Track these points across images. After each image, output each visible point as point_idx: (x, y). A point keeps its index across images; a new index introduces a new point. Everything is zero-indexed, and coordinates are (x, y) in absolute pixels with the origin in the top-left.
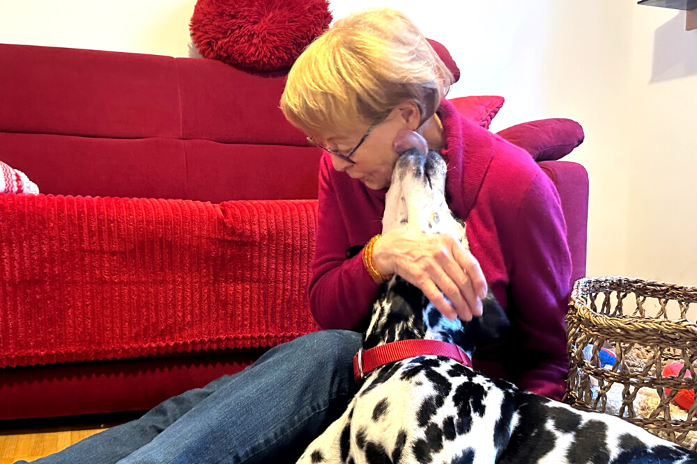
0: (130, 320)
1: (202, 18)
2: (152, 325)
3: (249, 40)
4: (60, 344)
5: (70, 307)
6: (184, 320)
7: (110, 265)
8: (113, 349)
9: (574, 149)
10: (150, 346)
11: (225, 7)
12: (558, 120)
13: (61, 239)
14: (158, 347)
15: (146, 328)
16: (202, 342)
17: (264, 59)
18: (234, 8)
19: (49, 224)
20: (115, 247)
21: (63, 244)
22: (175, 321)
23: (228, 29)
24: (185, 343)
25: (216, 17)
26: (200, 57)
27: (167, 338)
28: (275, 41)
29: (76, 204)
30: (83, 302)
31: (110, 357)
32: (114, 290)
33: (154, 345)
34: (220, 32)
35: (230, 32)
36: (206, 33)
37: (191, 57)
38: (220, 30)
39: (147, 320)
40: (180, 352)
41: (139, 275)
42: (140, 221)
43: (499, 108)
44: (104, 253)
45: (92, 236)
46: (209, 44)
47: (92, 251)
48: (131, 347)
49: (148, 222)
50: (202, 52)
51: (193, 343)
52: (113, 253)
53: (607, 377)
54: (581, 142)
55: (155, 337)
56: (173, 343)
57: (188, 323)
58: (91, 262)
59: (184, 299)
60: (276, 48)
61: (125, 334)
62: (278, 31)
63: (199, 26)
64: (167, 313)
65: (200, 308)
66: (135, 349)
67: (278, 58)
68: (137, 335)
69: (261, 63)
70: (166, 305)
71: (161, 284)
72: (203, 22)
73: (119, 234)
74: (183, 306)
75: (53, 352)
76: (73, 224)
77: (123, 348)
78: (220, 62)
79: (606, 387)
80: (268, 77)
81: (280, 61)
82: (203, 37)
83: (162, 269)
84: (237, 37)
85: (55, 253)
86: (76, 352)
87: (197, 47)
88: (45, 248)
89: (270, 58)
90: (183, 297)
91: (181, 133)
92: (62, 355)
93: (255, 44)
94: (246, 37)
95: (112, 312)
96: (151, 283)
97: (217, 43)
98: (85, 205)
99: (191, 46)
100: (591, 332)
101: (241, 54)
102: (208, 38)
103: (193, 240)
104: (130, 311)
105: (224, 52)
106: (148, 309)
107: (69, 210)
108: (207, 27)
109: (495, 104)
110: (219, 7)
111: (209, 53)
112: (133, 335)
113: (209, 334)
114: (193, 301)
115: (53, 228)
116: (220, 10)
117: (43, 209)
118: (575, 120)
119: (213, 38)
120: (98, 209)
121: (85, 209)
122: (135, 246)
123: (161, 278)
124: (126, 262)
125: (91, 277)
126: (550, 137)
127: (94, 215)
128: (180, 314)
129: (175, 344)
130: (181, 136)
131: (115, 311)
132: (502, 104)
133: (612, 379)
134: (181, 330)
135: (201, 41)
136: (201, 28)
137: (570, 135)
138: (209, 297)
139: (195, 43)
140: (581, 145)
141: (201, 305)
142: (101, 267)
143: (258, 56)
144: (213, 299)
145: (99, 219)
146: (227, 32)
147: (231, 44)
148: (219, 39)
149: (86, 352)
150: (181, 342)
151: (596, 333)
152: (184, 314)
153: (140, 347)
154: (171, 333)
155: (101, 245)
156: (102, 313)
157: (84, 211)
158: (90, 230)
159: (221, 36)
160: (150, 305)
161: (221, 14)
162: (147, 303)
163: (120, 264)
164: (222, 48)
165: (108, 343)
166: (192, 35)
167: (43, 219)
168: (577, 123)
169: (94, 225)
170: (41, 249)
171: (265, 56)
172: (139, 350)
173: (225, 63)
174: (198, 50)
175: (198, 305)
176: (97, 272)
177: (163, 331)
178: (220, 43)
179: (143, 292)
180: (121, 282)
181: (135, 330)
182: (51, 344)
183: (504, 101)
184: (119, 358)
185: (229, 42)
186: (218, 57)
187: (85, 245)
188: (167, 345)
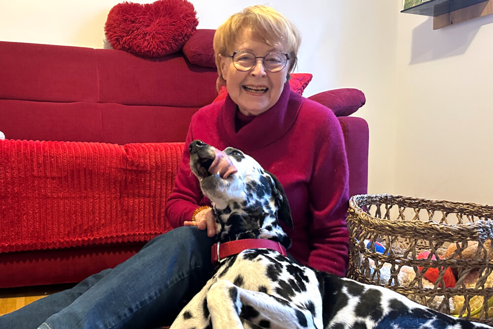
0: (65, 223)
1: (112, 23)
2: (79, 226)
3: (143, 37)
4: (18, 239)
5: (25, 214)
6: (100, 223)
7: (52, 186)
8: (53, 242)
9: (359, 109)
10: (77, 240)
11: (127, 16)
12: (348, 89)
13: (19, 169)
14: (83, 240)
15: (75, 229)
16: (112, 237)
17: (153, 50)
18: (134, 16)
19: (11, 159)
20: (55, 174)
21: (20, 172)
22: (94, 223)
23: (130, 30)
24: (100, 238)
25: (122, 22)
26: (112, 48)
27: (89, 235)
28: (160, 38)
29: (29, 146)
30: (34, 210)
31: (51, 247)
32: (54, 202)
33: (80, 239)
34: (124, 32)
35: (131, 32)
36: (115, 33)
37: (106, 48)
38: (124, 31)
39: (75, 223)
40: (97, 244)
41: (70, 193)
42: (71, 157)
43: (309, 81)
44: (48, 178)
45: (40, 167)
46: (117, 39)
47: (40, 177)
48: (65, 241)
49: (76, 158)
50: (113, 45)
51: (106, 238)
52: (53, 178)
53: (380, 259)
54: (364, 104)
55: (80, 234)
56: (93, 238)
57: (103, 224)
58: (39, 184)
59: (100, 209)
60: (161, 42)
61: (61, 232)
62: (163, 31)
63: (111, 28)
64: (88, 218)
65: (111, 215)
66: (68, 242)
67: (163, 49)
68: (69, 232)
69: (152, 52)
70: (88, 212)
71: (85, 198)
72: (113, 26)
73: (57, 166)
74: (99, 213)
75: (14, 244)
76: (27, 159)
77: (59, 241)
78: (124, 52)
79: (380, 266)
80: (156, 61)
81: (164, 51)
82: (114, 35)
83: (86, 189)
84: (136, 35)
85: (15, 178)
86: (28, 244)
87: (109, 42)
88: (8, 175)
89: (158, 49)
90: (100, 207)
91: (99, 99)
92: (19, 246)
93: (148, 40)
94: (142, 36)
95: (52, 217)
96: (79, 198)
97: (122, 39)
98: (35, 146)
99: (105, 41)
100: (369, 229)
101: (138, 47)
102: (117, 36)
103: (106, 169)
104: (64, 216)
105: (127, 45)
106: (76, 215)
107: (24, 150)
108: (116, 29)
109: (306, 79)
110: (124, 15)
111: (117, 46)
112: (66, 233)
113: (117, 231)
114: (106, 210)
115: (14, 162)
116: (124, 18)
117: (8, 149)
118: (359, 90)
119: (120, 36)
120: (43, 149)
121: (35, 149)
122: (67, 173)
123: (85, 195)
124: (62, 184)
125: (39, 194)
126: (343, 101)
127: (41, 153)
128: (97, 219)
129: (94, 239)
130: (99, 101)
131: (54, 216)
132: (311, 79)
133: (384, 260)
134: (98, 229)
135: (112, 38)
136: (111, 30)
137: (356, 99)
138: (116, 207)
139: (108, 39)
140: (363, 106)
141: (111, 213)
142: (45, 187)
143: (150, 48)
144: (119, 209)
145: (44, 156)
146: (129, 32)
147: (131, 40)
148: (124, 37)
149: (35, 244)
150: (98, 237)
151: (372, 230)
152: (100, 219)
153: (71, 240)
154: (92, 231)
155: (45, 173)
156: (46, 218)
157: (34, 150)
158: (38, 163)
159: (125, 34)
160: (78, 213)
161: (125, 20)
162: (75, 212)
163: (58, 185)
164: (126, 42)
165: (50, 238)
166: (106, 34)
167: (7, 156)
168: (361, 91)
169: (41, 159)
170: (6, 175)
171: (154, 48)
172: (70, 242)
173: (128, 52)
174: (110, 44)
175: (109, 213)
176: (42, 191)
177: (86, 230)
178: (124, 39)
179: (73, 204)
180: (58, 197)
181: (67, 230)
182: (12, 239)
183: (312, 77)
184: (57, 248)
185: (130, 38)
186: (123, 49)
187: (35, 173)
188: (89, 239)
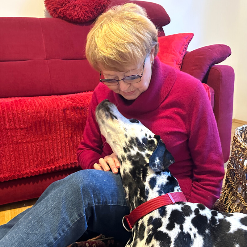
0: (33, 159)
2: (44, 160)
3: (74, 9)
6: (58, 156)
7: (21, 134)
14: (47, 169)
15: (41, 161)
16: (67, 164)
17: (82, 18)
20: (22, 126)
22: (54, 156)
23: (63, 3)
24: (60, 166)
26: (51, 17)
27: (51, 165)
28: (86, 9)
32: (24, 146)
33: (45, 169)
35: (64, 5)
36: (53, 5)
37: (47, 17)
38: (59, 4)
39: (41, 158)
40: (58, 170)
44: (17, 129)
45: (11, 122)
46: (54, 10)
47: (11, 129)
48: (35, 171)
50: (52, 15)
51: (63, 165)
52: (21, 129)
55: (45, 165)
56: (54, 167)
57: (60, 157)
58: (11, 134)
59: (57, 146)
60: (87, 12)
61: (31, 166)
62: (87, 3)
63: (49, 2)
64: (50, 154)
65: (66, 150)
67: (88, 17)
68: (37, 165)
69: (80, 20)
71: (46, 140)
72: (51, 0)
73: (23, 120)
74: (57, 150)
77: (31, 172)
78: (60, 19)
80: (84, 26)
81: (89, 18)
82: (51, 7)
84: (68, 7)
87: (49, 12)
89: (84, 16)
92: (7, 177)
93: (77, 10)
94: (72, 7)
95: (24, 156)
96: (42, 141)
97: (58, 10)
99: (45, 11)
101: (70, 16)
102: (54, 8)
104: (32, 155)
105: (62, 14)
106: (41, 153)
108: (53, 2)
111: (55, 15)
112: (35, 165)
113: (71, 160)
114: (62, 147)
119: (57, 8)
120: (12, 108)
122: (32, 124)
123: (46, 138)
124: (28, 132)
125: (12, 141)
127: (10, 112)
128: (56, 153)
130: (46, 58)
134: (58, 160)
135: (51, 9)
138: (69, 144)
139: (47, 10)
141: (66, 148)
142: (17, 136)
143: (79, 16)
144: (71, 145)
145: (13, 113)
147: (65, 10)
148: (59, 8)
150: (58, 166)
152: (58, 153)
153: (39, 170)
154: (53, 162)
155: (15, 126)
158: (9, 119)
159: (60, 6)
162: (40, 150)
163: (25, 134)
164: (61, 12)
166: (46, 6)
169: (11, 116)
171: (82, 16)
172: (39, 172)
173: (63, 20)
174: (49, 14)
175: (64, 148)
176: (15, 138)
177: (49, 162)
178: (60, 10)
180: (27, 142)
181: (36, 163)
186: (59, 17)
187: (7, 127)
